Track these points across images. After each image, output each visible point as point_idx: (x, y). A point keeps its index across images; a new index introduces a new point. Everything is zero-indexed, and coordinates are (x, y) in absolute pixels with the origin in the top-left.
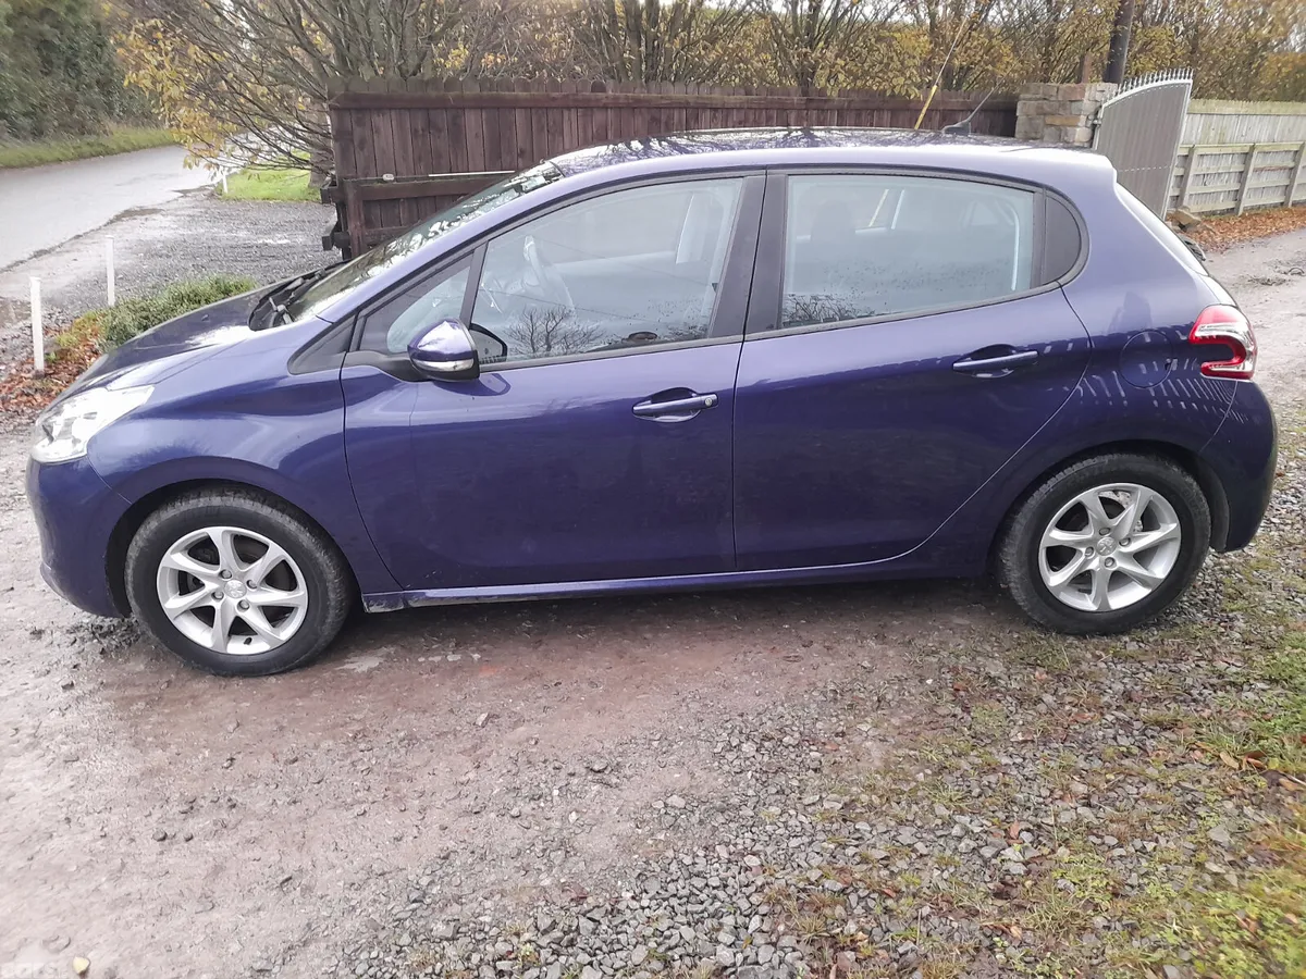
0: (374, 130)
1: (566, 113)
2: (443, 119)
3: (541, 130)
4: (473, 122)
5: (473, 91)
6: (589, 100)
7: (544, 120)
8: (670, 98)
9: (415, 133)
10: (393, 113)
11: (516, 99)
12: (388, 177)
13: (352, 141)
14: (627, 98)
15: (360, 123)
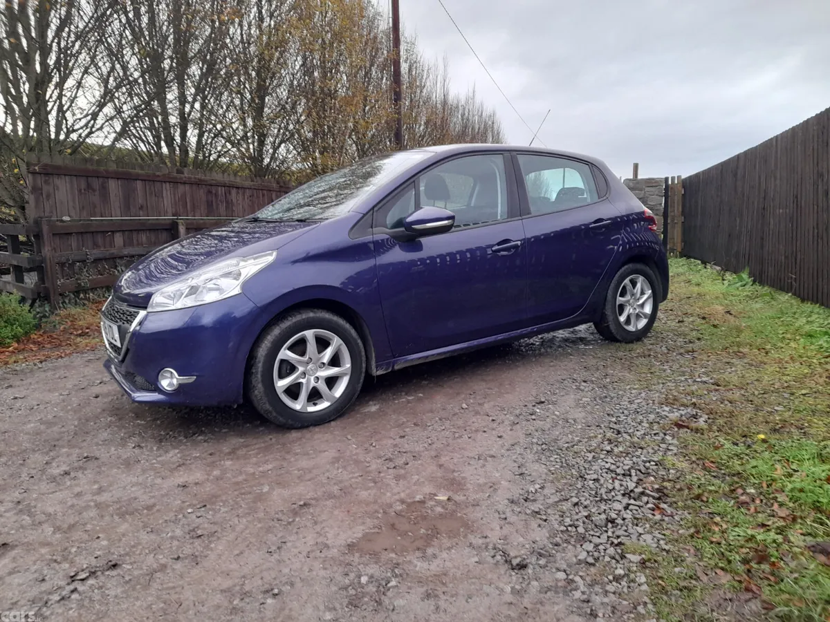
0: (56, 188)
1: (164, 184)
2: (96, 183)
3: (151, 194)
4: (113, 185)
5: (113, 167)
6: (176, 178)
7: (152, 188)
8: (216, 180)
9: (80, 191)
10: (67, 177)
11: (138, 175)
12: (66, 218)
13: (42, 194)
14: (195, 178)
15: (46, 182)
